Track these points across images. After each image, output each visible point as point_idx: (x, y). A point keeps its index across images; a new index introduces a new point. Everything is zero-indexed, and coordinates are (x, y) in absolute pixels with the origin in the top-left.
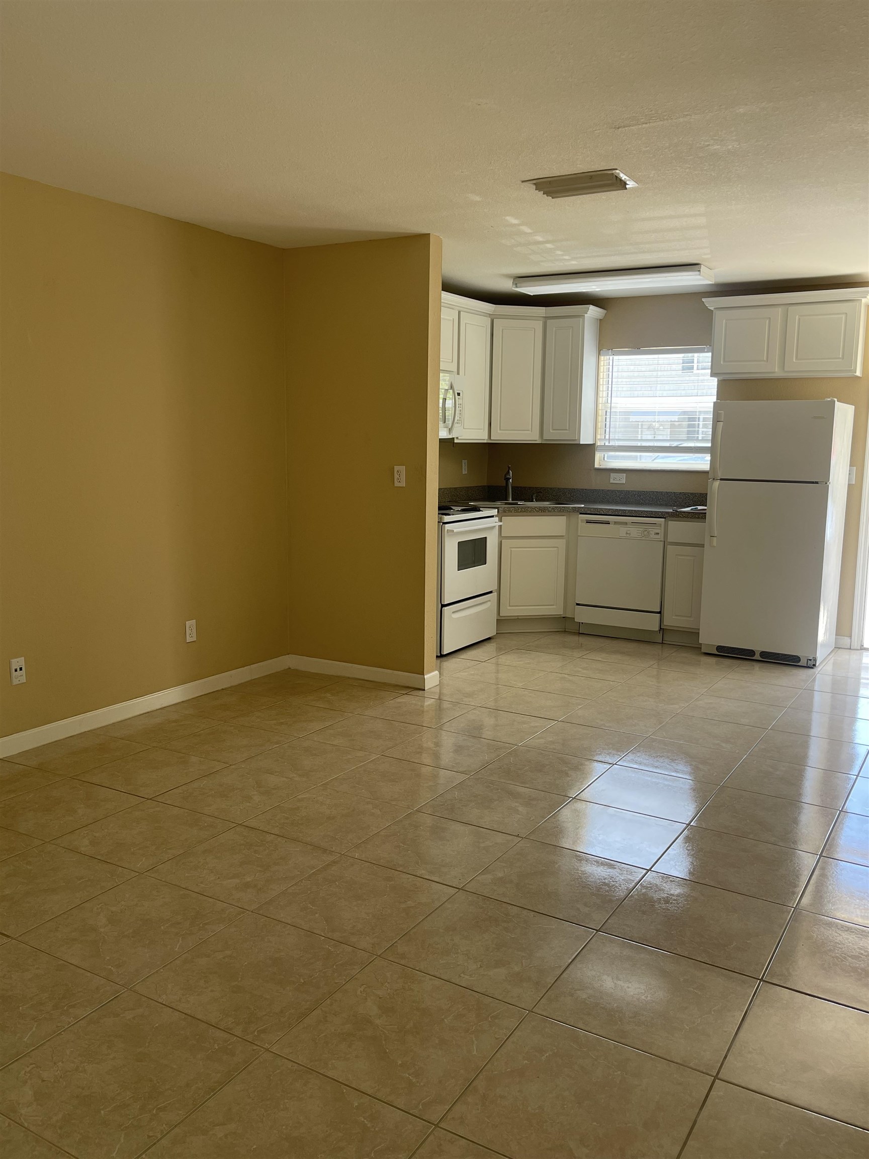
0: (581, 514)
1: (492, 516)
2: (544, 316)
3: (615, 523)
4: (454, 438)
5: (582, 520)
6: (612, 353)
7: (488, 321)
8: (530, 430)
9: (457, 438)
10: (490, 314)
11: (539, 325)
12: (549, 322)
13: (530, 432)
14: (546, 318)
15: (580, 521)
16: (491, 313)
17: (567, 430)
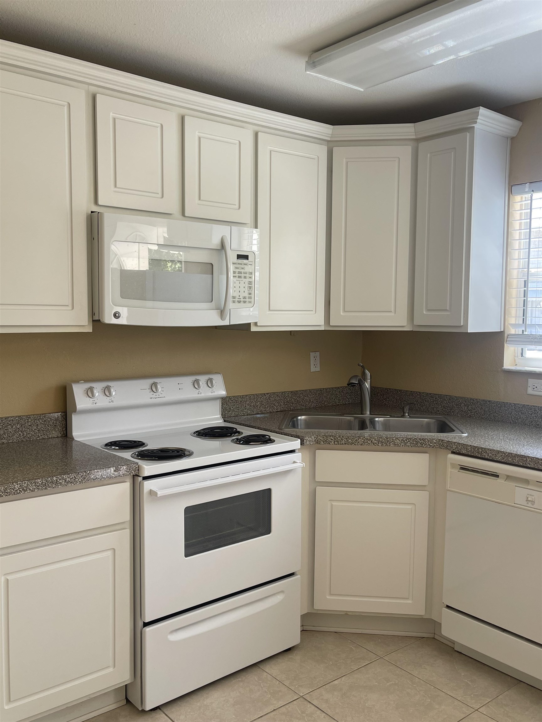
0: (453, 453)
1: (292, 451)
2: (414, 137)
3: (509, 478)
4: (250, 324)
5: (453, 466)
6: (529, 187)
7: (322, 151)
8: (393, 310)
9: (256, 324)
10: (328, 141)
11: (406, 152)
12: (423, 146)
13: (393, 314)
14: (418, 140)
15: (449, 465)
16: (329, 139)
17: (447, 310)
